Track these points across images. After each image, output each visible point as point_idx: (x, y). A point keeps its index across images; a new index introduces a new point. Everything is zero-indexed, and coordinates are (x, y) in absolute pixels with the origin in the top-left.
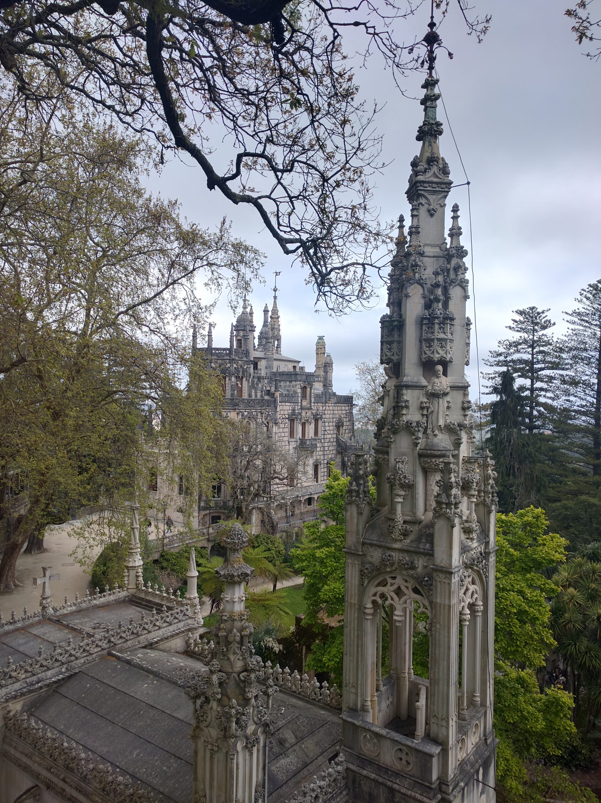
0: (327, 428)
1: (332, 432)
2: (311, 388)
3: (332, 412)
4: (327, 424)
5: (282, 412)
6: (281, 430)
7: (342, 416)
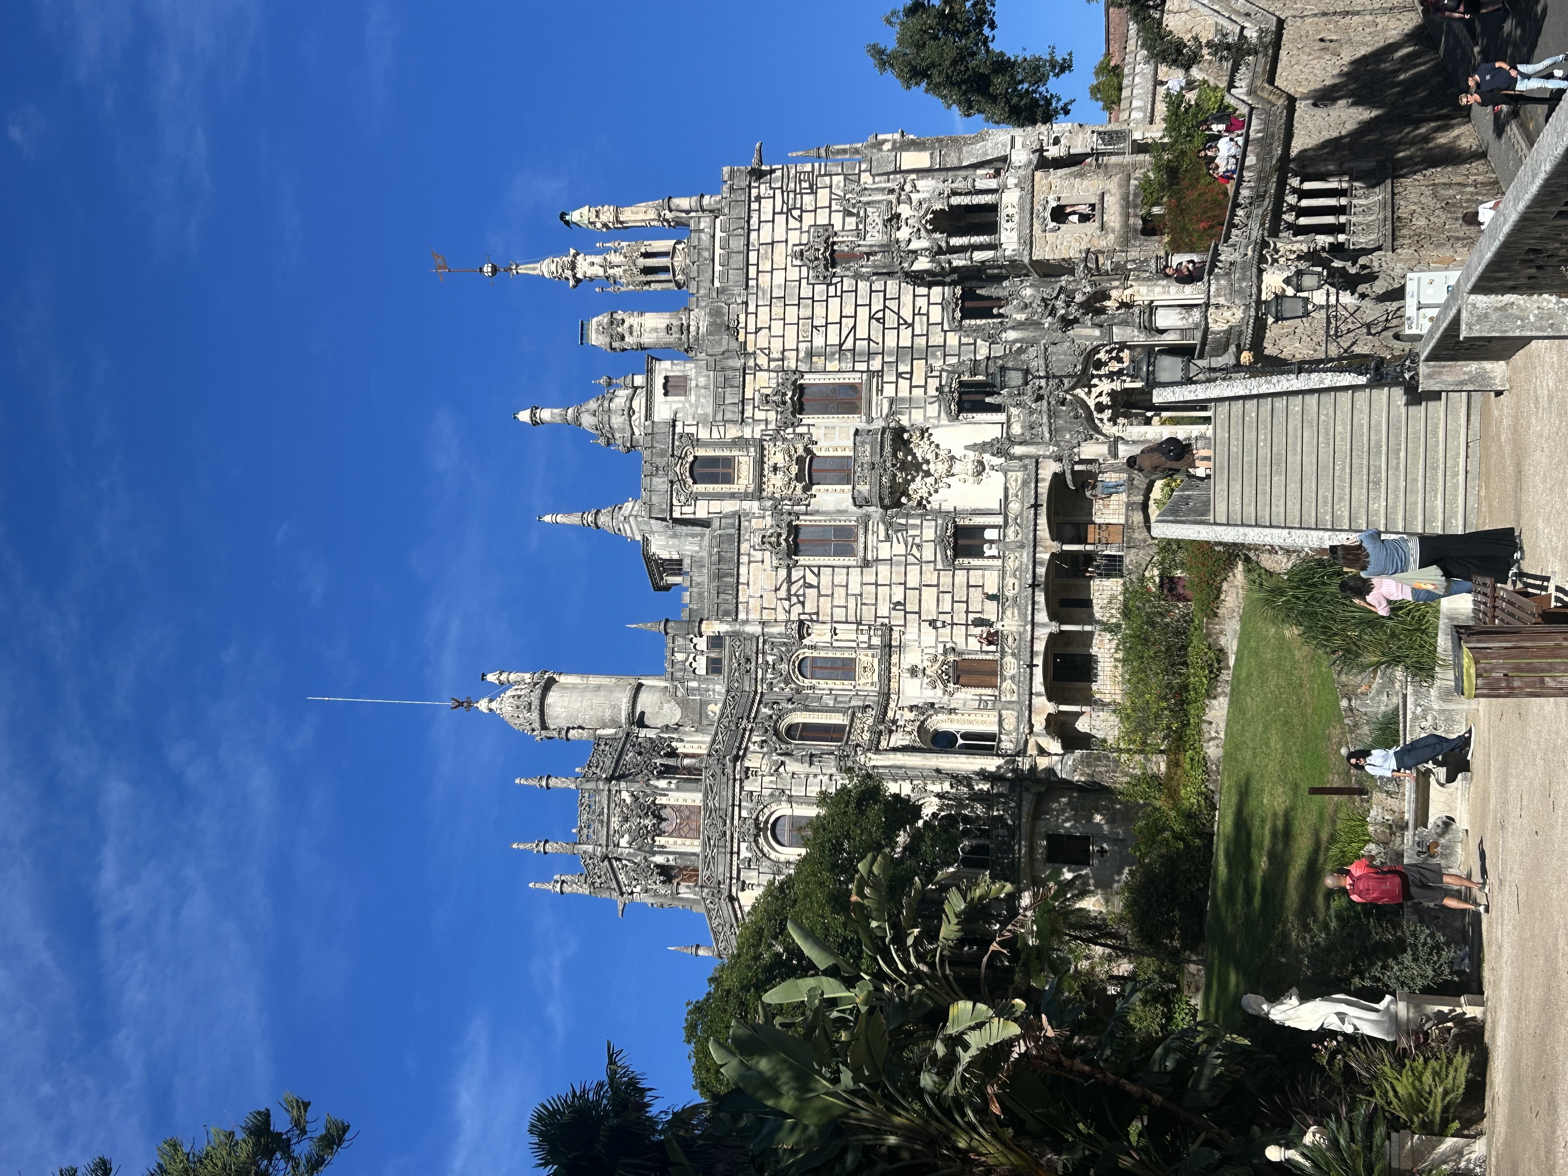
0: (834, 339)
1: (849, 310)
2: (696, 442)
3: (777, 310)
4: (819, 341)
5: (770, 600)
6: (825, 603)
7: (794, 238)
